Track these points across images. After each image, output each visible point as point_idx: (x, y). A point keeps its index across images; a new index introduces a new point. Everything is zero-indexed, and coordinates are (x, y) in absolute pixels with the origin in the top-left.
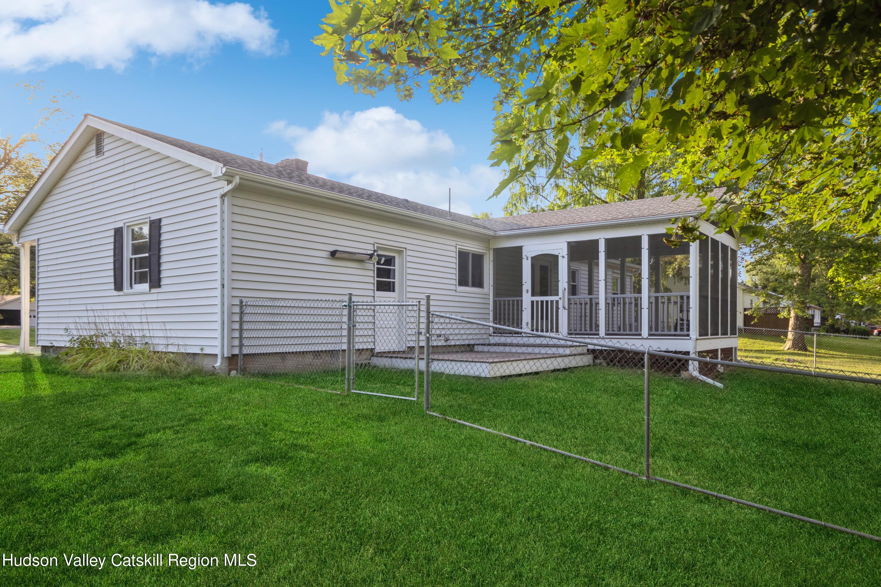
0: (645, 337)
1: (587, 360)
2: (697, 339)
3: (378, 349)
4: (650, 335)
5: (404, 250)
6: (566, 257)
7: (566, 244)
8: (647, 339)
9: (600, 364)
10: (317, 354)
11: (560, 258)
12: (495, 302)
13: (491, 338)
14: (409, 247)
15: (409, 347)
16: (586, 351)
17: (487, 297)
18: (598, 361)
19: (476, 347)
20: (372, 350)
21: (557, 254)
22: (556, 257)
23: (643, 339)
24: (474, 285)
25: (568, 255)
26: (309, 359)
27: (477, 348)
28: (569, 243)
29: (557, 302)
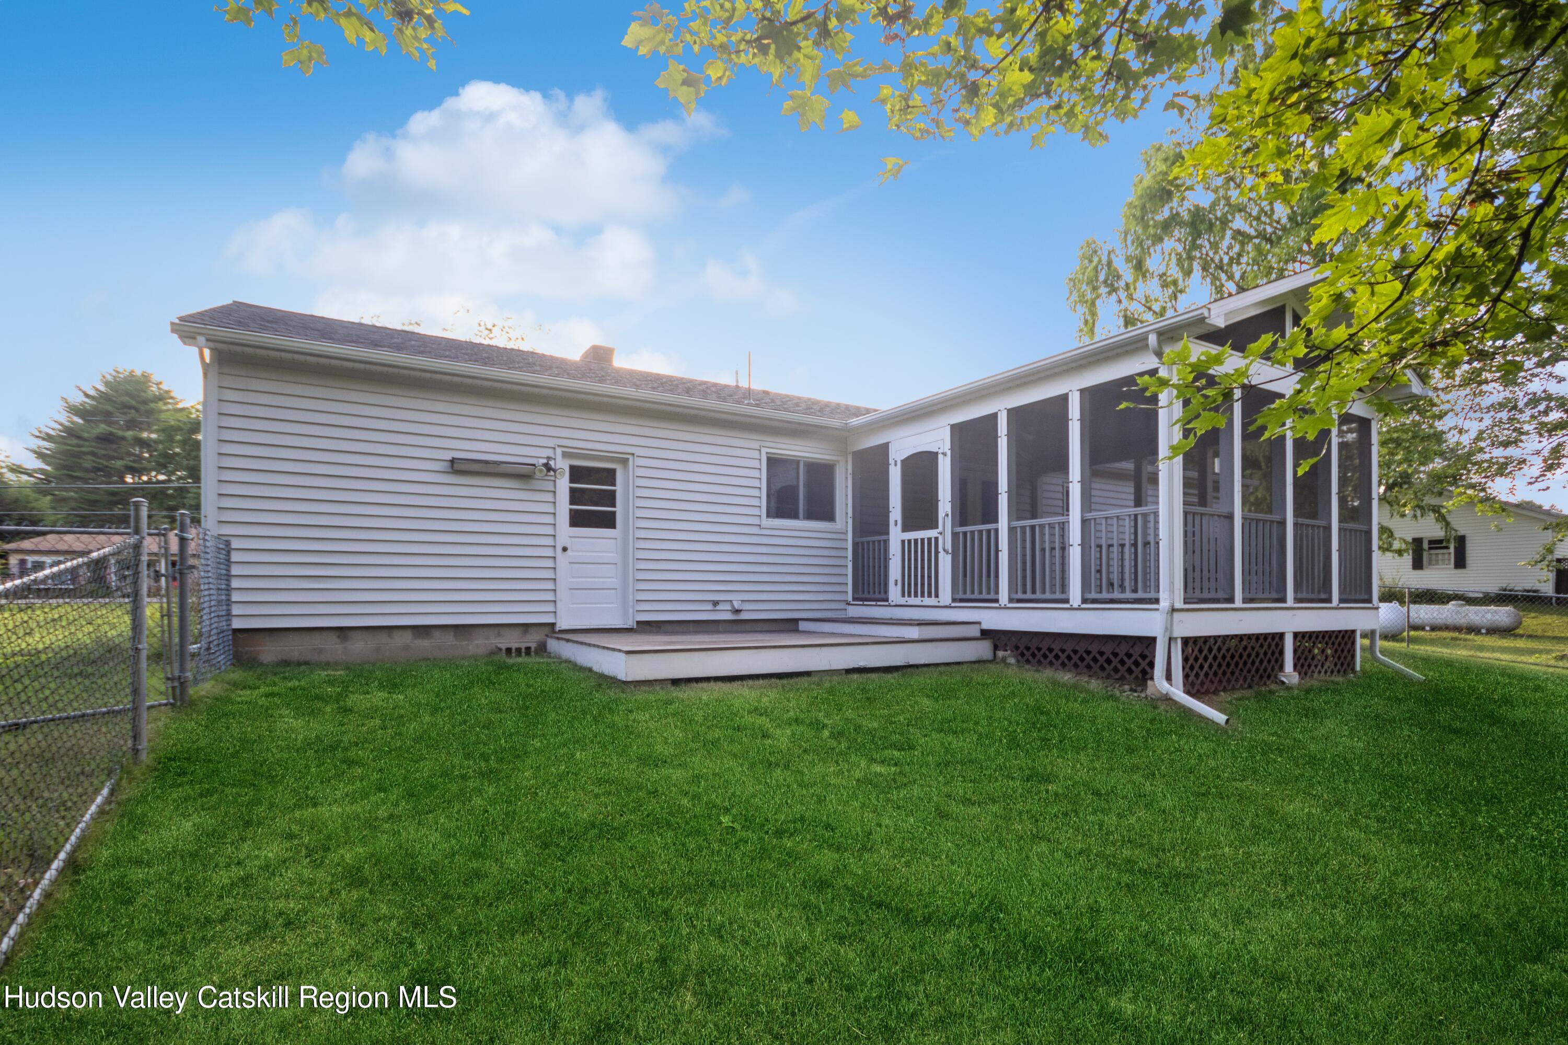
0: (1075, 605)
1: (983, 649)
2: (1173, 610)
3: (564, 623)
4: (1084, 601)
5: (630, 457)
6: (949, 453)
7: (948, 428)
8: (1079, 609)
9: (1004, 660)
10: (419, 630)
11: (940, 457)
12: (855, 545)
13: (850, 608)
14: (638, 451)
15: (638, 622)
16: (978, 634)
17: (842, 537)
18: (1000, 654)
19: (801, 623)
20: (553, 625)
21: (935, 450)
22: (934, 455)
23: (1072, 609)
24: (810, 516)
25: (952, 449)
26: (401, 639)
27: (802, 626)
28: (953, 427)
29: (937, 539)
